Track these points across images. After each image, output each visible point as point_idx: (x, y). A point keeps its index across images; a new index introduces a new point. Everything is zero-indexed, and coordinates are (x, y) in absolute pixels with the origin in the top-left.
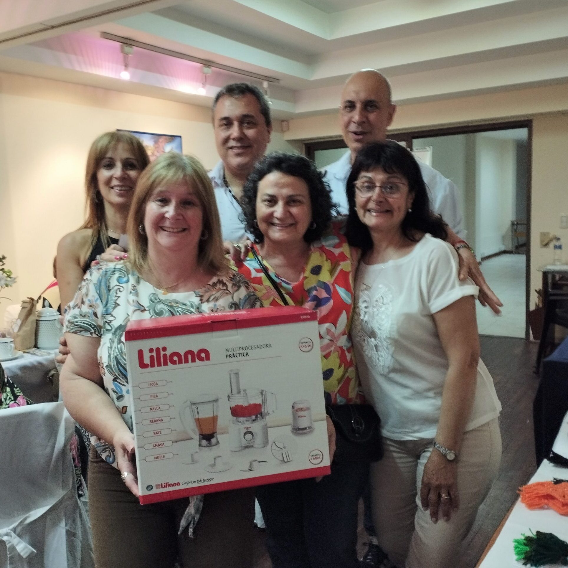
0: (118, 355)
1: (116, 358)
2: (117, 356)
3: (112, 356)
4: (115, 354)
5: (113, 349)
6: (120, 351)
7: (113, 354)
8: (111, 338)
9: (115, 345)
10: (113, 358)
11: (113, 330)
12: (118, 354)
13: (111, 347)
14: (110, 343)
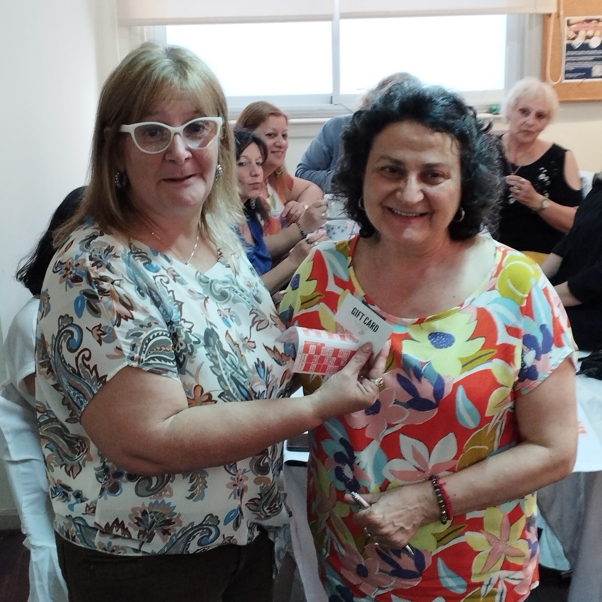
0: (233, 373)
1: (232, 377)
2: (233, 375)
3: (225, 377)
4: (229, 373)
5: (222, 368)
6: (234, 366)
7: (226, 374)
8: (207, 353)
9: (221, 360)
10: (228, 379)
11: (202, 341)
12: (233, 371)
13: (217, 366)
14: (211, 360)
